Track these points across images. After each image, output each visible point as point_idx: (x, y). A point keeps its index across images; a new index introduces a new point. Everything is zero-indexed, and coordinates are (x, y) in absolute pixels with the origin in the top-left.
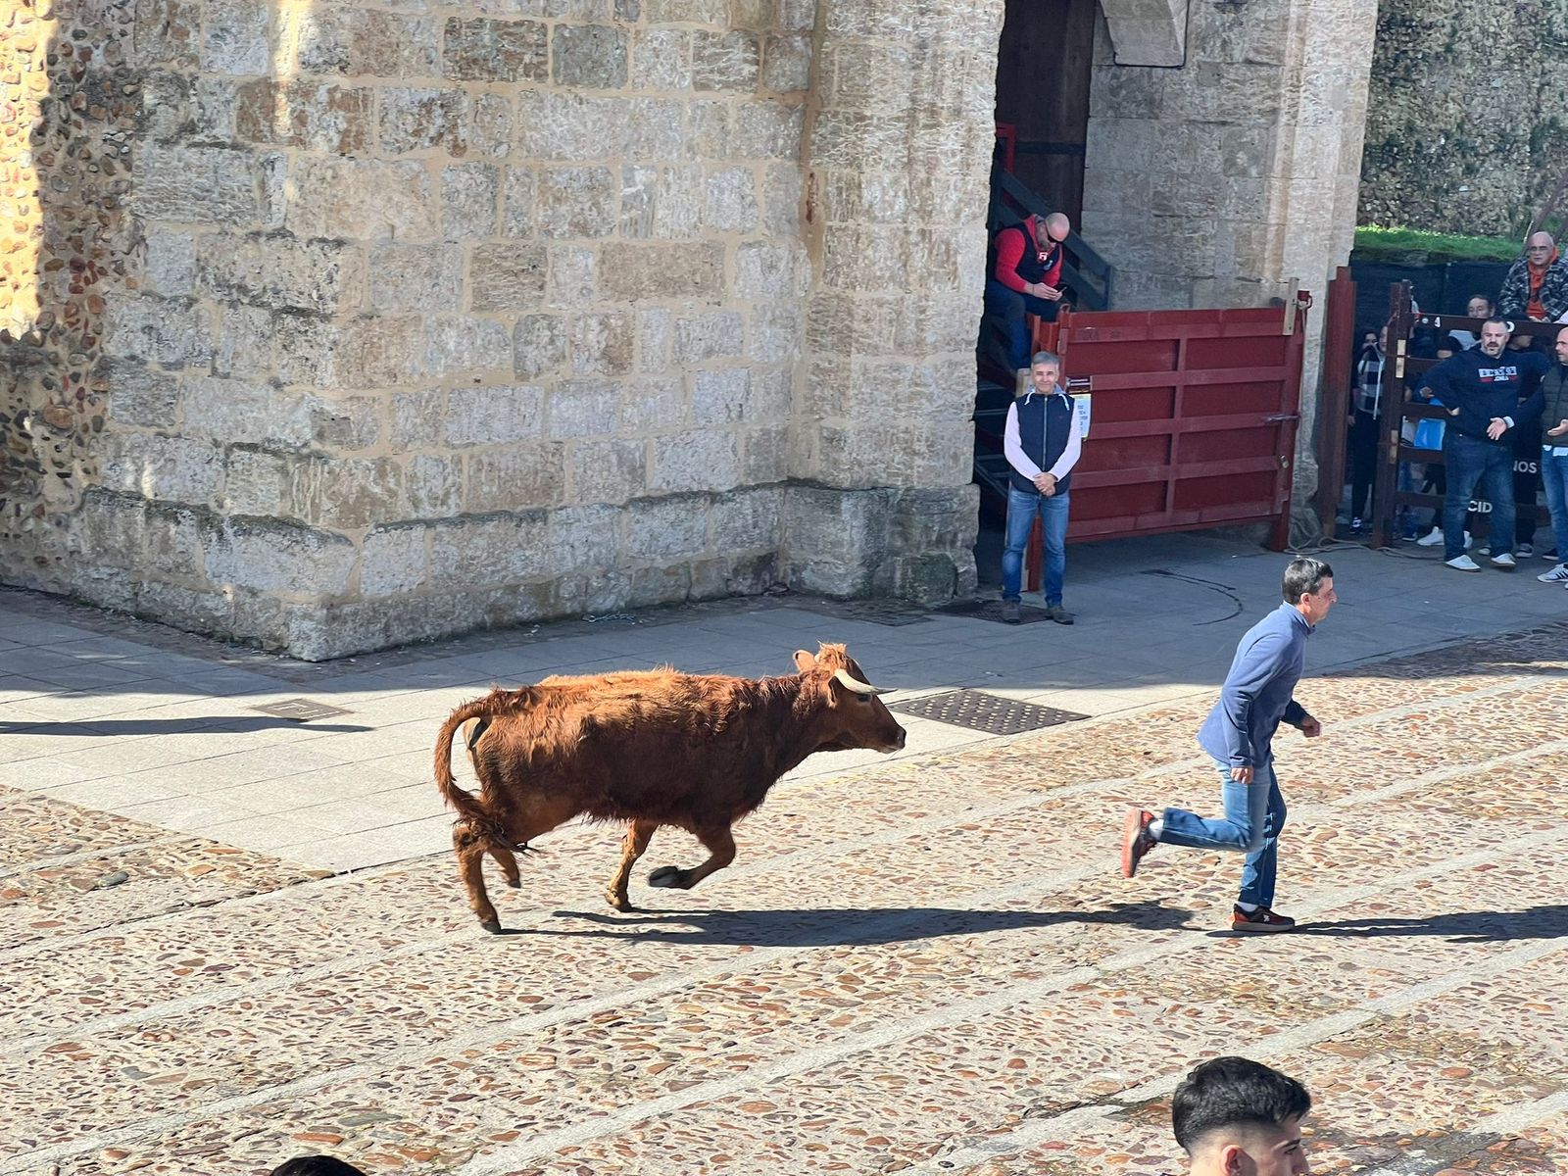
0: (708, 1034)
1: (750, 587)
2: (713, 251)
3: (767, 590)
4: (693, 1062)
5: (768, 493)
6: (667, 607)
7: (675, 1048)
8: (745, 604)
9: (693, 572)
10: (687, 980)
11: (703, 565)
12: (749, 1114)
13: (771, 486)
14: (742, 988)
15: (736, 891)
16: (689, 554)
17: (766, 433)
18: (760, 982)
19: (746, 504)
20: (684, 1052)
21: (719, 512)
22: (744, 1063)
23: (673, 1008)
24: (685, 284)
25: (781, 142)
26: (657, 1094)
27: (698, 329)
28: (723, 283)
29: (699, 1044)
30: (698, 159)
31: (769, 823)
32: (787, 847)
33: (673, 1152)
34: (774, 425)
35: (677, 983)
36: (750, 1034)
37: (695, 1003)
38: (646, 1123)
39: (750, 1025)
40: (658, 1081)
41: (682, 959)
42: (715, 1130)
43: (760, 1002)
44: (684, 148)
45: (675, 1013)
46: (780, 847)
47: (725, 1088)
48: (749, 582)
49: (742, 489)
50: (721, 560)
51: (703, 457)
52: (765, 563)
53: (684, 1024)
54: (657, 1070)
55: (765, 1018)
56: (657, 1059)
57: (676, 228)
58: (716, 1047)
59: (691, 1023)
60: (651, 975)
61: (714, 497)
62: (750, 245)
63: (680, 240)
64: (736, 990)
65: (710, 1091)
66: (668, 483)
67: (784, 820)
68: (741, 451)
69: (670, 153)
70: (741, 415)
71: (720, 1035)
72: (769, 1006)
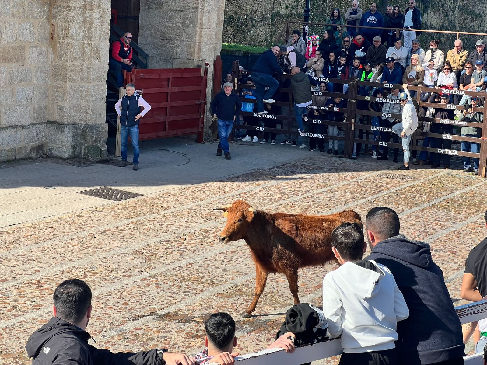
0: (26, 299)
1: (35, 155)
2: (21, 49)
3: (41, 156)
4: (21, 308)
5: (41, 126)
6: (8, 162)
7: (16, 304)
8: (34, 161)
9: (17, 151)
10: (19, 282)
11: (20, 148)
12: (40, 324)
13: (41, 124)
14: (36, 283)
15: (34, 252)
16: (15, 145)
17: (40, 106)
18: (43, 281)
19: (34, 129)
20: (18, 305)
21: (25, 132)
22: (38, 307)
23: (15, 291)
24: (12, 59)
25: (42, 14)
26: (10, 318)
27: (17, 74)
28: (25, 59)
29: (23, 302)
30: (16, 19)
31: (44, 230)
32: (50, 238)
33: (16, 337)
34: (43, 104)
35: (15, 283)
36: (40, 298)
37: (22, 289)
38: (7, 328)
39: (40, 295)
40: (10, 314)
41: (17, 275)
42: (29, 329)
43: (43, 287)
44: (11, 15)
45: (15, 292)
46: (48, 238)
47: (32, 315)
48: (35, 154)
49: (32, 124)
50: (26, 147)
51: (19, 114)
52: (40, 148)
53: (18, 296)
54: (10, 311)
55: (45, 293)
56: (10, 307)
57: (9, 41)
58: (29, 303)
59: (21, 295)
60: (7, 280)
61: (23, 127)
62: (33, 47)
63: (10, 45)
64: (35, 284)
65: (27, 317)
66: (8, 123)
67: (49, 229)
68: (32, 112)
69: (6, 17)
70: (31, 101)
71: (30, 299)
72: (46, 289)
